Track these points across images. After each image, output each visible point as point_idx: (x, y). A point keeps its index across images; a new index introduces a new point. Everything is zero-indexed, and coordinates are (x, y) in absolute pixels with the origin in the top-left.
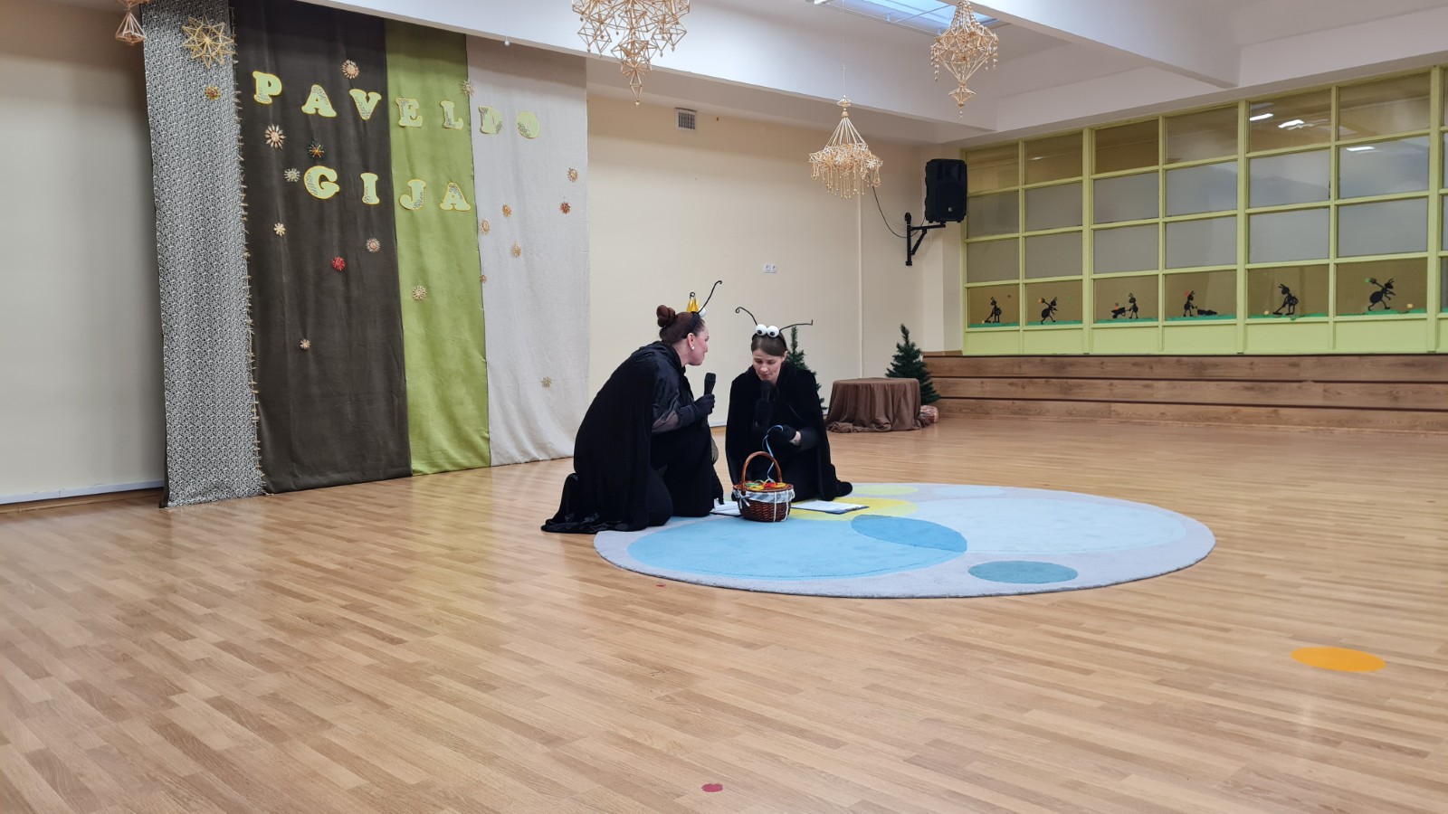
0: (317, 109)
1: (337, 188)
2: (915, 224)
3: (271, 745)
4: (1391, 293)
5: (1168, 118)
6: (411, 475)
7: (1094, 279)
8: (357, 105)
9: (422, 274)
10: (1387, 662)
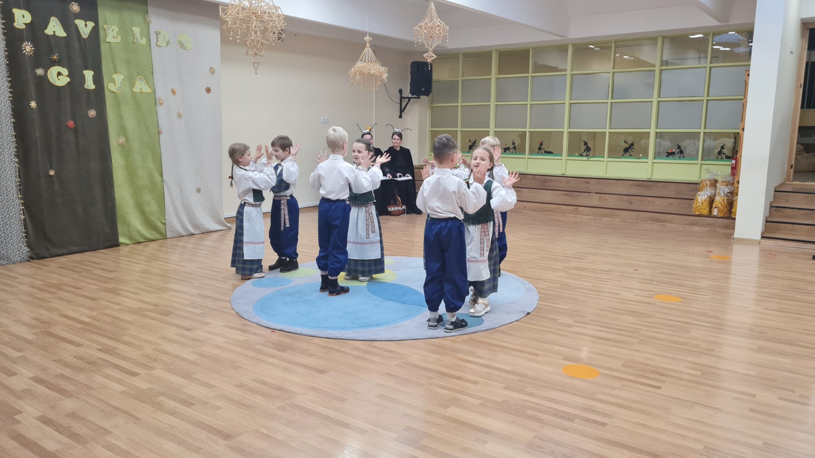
0: (54, 32)
1: (68, 80)
2: (404, 95)
3: (80, 447)
4: (633, 148)
5: (533, 48)
6: (119, 246)
7: (495, 131)
8: (80, 29)
9: (123, 130)
10: (600, 373)
